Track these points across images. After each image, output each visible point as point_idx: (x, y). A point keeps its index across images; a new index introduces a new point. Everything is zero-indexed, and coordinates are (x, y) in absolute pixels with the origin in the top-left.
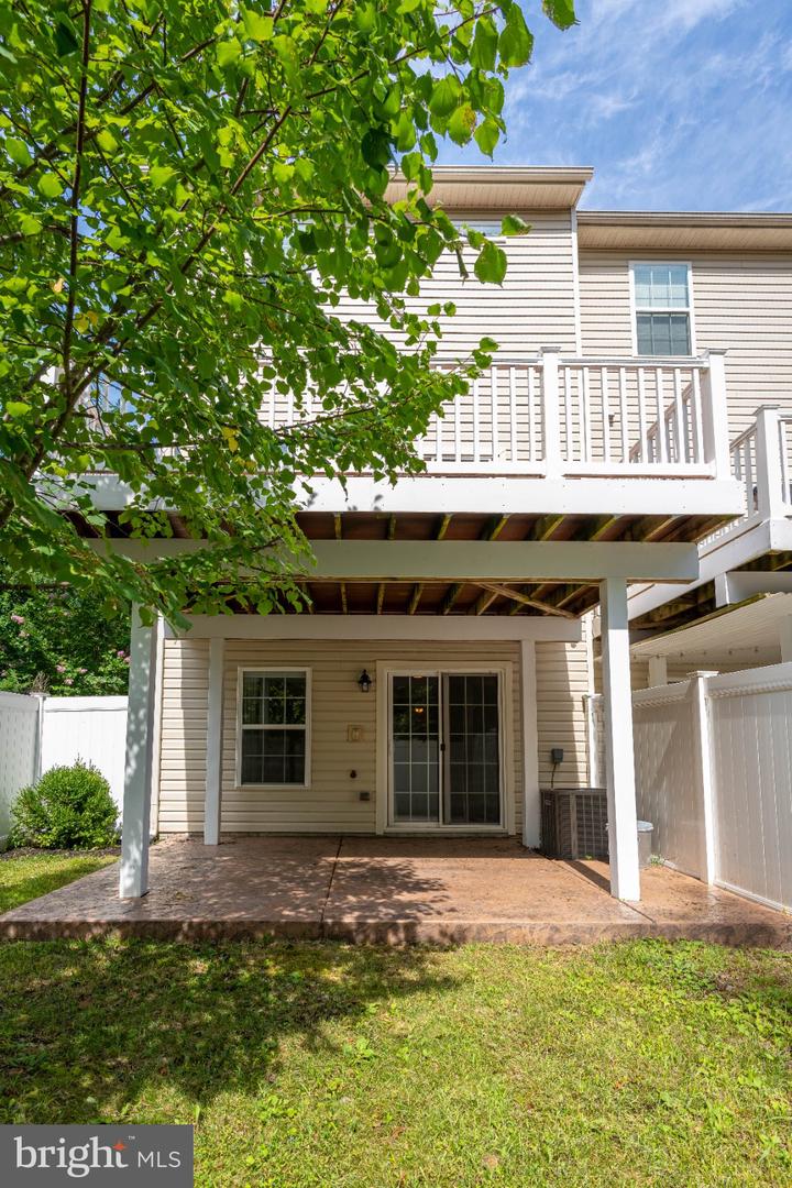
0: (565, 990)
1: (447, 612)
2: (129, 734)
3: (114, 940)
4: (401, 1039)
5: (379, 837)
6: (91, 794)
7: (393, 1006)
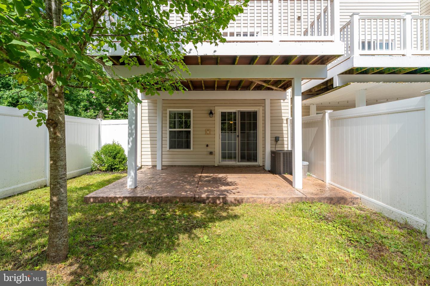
0: (274, 219)
1: (239, 89)
2: (129, 134)
3: (126, 203)
4: (219, 236)
5: (216, 167)
6: (118, 153)
7: (217, 225)
